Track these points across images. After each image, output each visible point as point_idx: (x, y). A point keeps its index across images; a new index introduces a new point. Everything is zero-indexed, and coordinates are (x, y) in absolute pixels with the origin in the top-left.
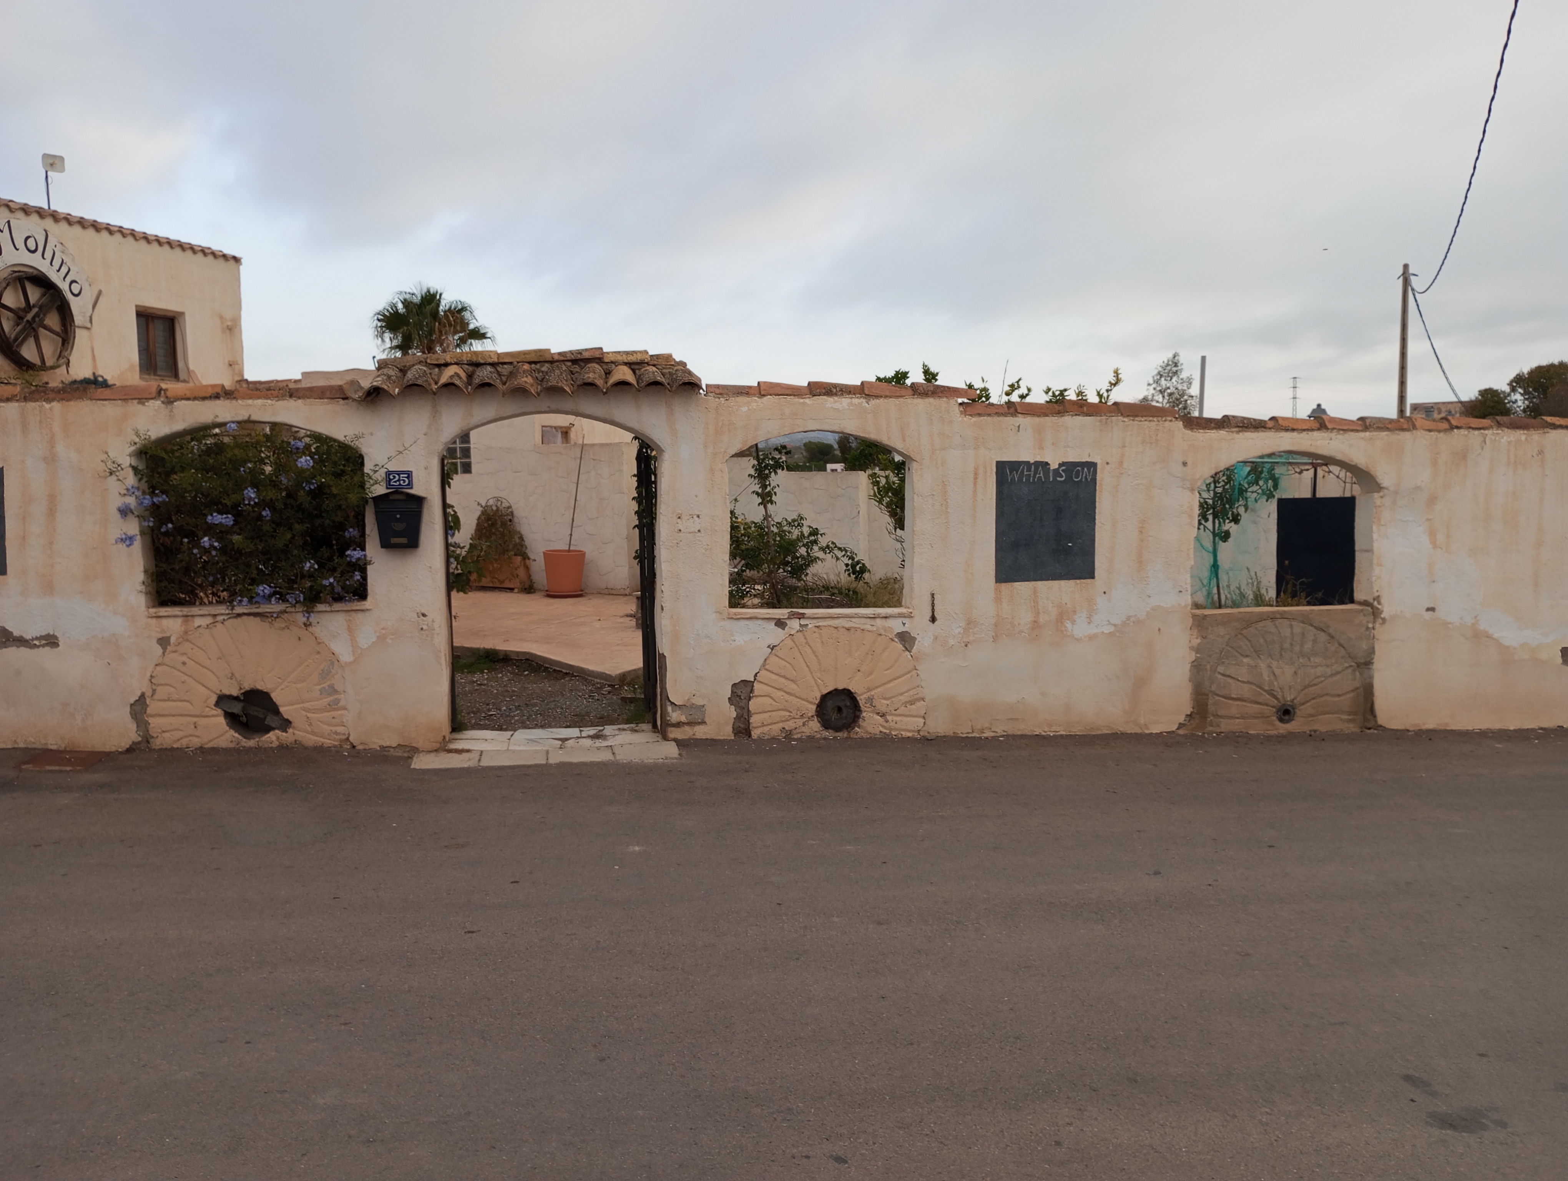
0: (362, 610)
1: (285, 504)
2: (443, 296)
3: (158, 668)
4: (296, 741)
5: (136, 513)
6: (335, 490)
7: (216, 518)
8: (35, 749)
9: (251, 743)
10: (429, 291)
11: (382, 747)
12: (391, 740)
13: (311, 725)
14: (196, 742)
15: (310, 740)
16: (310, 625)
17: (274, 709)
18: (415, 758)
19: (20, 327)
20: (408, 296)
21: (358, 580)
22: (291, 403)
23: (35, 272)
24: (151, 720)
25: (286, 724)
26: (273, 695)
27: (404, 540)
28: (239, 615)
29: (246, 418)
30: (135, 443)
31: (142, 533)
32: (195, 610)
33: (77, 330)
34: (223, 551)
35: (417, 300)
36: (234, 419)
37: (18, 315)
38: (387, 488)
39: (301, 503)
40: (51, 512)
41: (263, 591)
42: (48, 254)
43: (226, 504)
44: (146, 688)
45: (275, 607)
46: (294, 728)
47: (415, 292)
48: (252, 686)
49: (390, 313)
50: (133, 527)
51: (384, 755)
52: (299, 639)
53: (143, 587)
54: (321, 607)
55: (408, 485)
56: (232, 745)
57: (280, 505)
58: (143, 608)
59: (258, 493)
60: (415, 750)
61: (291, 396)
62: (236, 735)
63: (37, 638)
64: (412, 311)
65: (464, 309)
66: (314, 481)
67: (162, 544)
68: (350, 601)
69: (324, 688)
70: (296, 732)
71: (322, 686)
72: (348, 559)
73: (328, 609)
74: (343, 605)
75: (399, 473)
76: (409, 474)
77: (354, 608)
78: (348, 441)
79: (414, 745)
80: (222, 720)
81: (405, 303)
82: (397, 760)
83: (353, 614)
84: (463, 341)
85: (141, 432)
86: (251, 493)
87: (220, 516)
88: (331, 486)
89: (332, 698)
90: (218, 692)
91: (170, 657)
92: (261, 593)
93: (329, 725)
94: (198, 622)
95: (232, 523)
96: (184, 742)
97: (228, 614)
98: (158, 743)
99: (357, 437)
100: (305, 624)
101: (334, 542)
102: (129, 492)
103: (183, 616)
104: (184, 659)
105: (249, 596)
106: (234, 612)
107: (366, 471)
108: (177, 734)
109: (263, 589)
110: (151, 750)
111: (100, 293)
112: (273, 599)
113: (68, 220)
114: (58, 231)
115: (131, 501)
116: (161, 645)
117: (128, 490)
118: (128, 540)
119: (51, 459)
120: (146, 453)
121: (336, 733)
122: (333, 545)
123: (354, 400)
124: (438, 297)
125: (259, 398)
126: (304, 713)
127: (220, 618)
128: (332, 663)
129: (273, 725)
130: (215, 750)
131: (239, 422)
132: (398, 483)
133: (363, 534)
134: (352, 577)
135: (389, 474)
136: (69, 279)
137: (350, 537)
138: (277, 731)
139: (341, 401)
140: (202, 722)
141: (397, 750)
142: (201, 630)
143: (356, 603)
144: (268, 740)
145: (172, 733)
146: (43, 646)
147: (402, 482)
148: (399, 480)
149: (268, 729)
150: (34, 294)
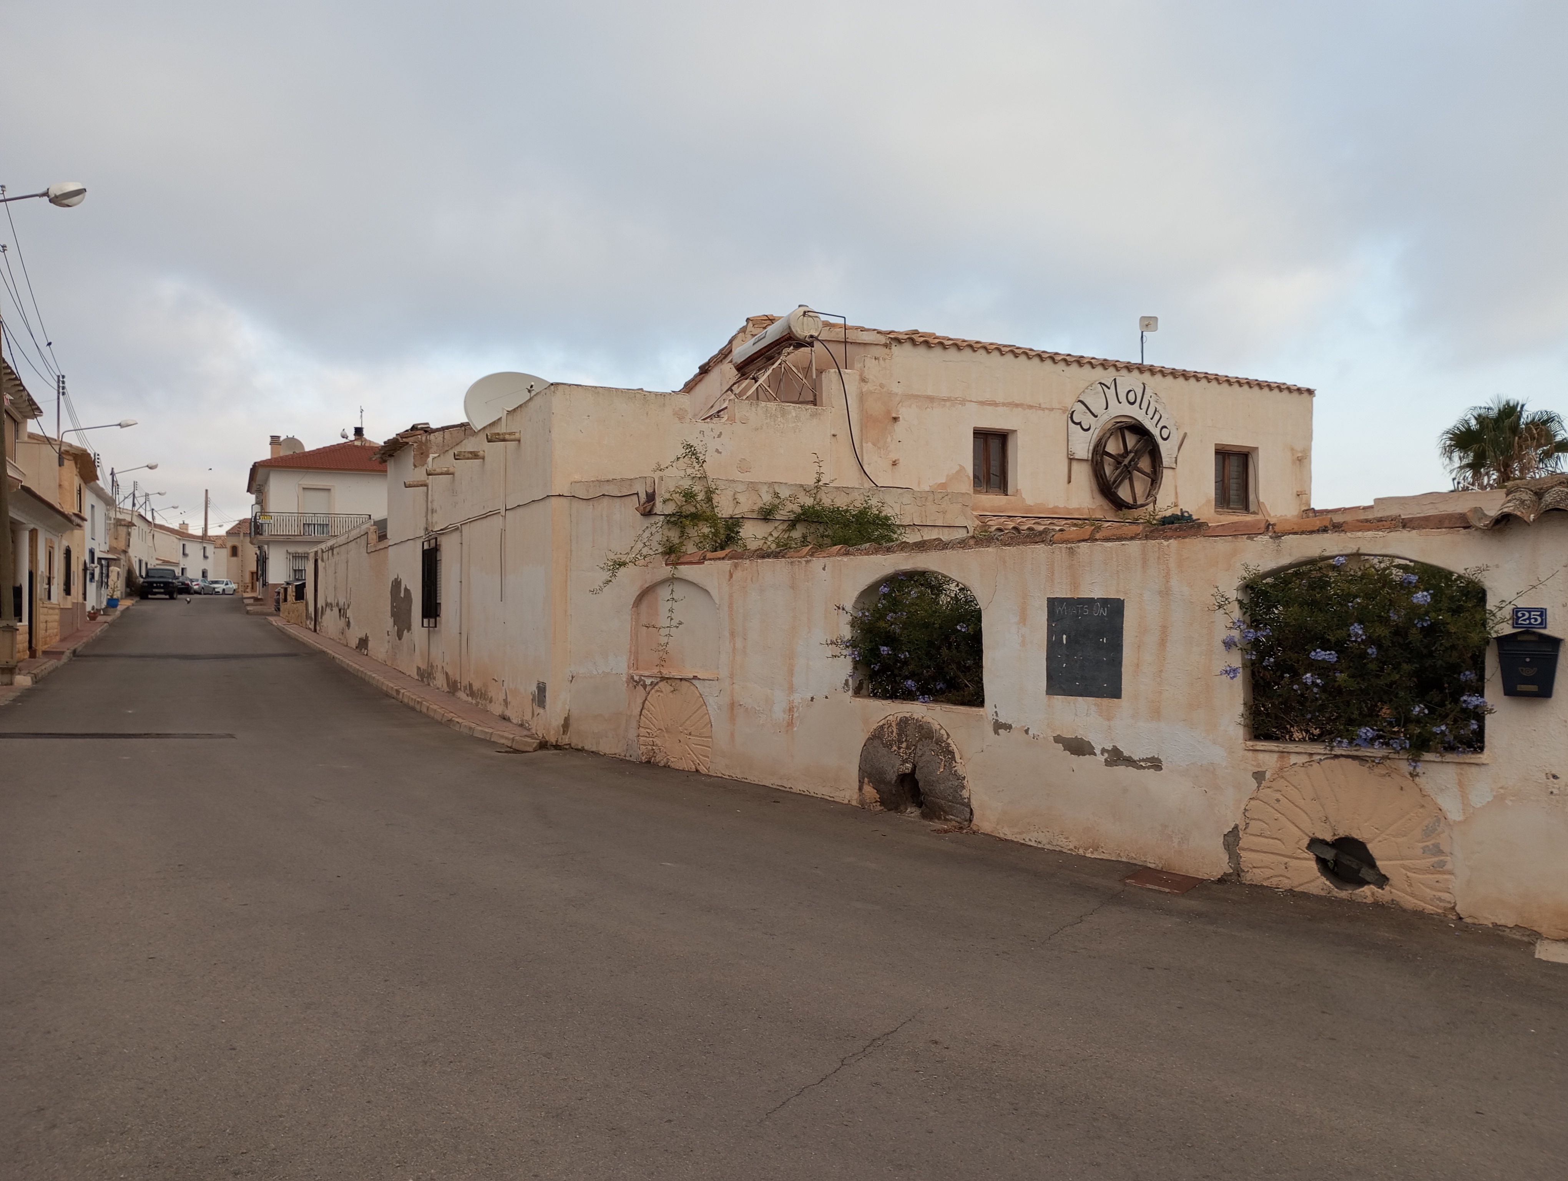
0: (1477, 764)
1: (1393, 642)
2: (1525, 408)
3: (1252, 802)
4: (1393, 900)
5: (1239, 645)
6: (1452, 629)
7: (1320, 655)
8: (1135, 865)
9: (1344, 894)
10: (1508, 403)
11: (1495, 925)
12: (1508, 919)
13: (1410, 885)
14: (1286, 884)
15: (1409, 902)
16: (1417, 775)
17: (1370, 862)
18: (1538, 945)
19: (1118, 471)
20: (1483, 411)
21: (1474, 730)
22: (1405, 534)
23: (1134, 422)
24: (1243, 853)
25: (1382, 880)
26: (1369, 846)
27: (1533, 688)
28: (1336, 757)
29: (1355, 551)
30: (1245, 578)
31: (1244, 666)
32: (1291, 747)
33: (1165, 471)
34: (1323, 689)
35: (1493, 414)
36: (1341, 553)
37: (1118, 460)
38: (1514, 627)
39: (1410, 643)
40: (1163, 642)
41: (1366, 733)
42: (1144, 406)
43: (1329, 640)
44: (1239, 820)
45: (1377, 751)
46: (1391, 885)
47: (1492, 406)
48: (1347, 834)
49: (1460, 431)
50: (1236, 660)
51: (1498, 935)
52: (1402, 789)
53: (1242, 719)
54: (1428, 756)
55: (1541, 623)
56: (1323, 893)
57: (1387, 643)
58: (1241, 741)
59: (1365, 630)
60: (1537, 936)
61: (1404, 527)
62: (1328, 883)
63: (1143, 760)
64: (1487, 427)
65: (1551, 419)
66: (1427, 618)
67: (1262, 678)
68: (1464, 752)
69: (1428, 846)
70: (1393, 890)
71: (1428, 843)
72: (1464, 705)
73: (1439, 759)
74: (1455, 756)
75: (1530, 610)
76: (1543, 612)
77: (1467, 761)
78: (1469, 574)
79: (1535, 929)
80: (1313, 865)
81: (1480, 419)
82: (1514, 944)
83: (1466, 767)
84: (1548, 455)
85: (1251, 568)
86: (1357, 629)
87: (1323, 653)
88: (1448, 624)
89: (1436, 859)
90: (1311, 835)
91: (1265, 792)
92: (1364, 736)
93: (1432, 888)
94: (1294, 759)
95: (1335, 659)
96: (1274, 882)
97: (1325, 754)
98: (1248, 879)
99: (1480, 570)
100: (1411, 774)
101: (1446, 685)
102: (1235, 625)
103: (1279, 752)
104: (1278, 795)
105: (1350, 737)
106: (1333, 753)
107: (1488, 607)
108: (1268, 873)
109: (1366, 732)
110: (1241, 884)
111: (1185, 435)
112: (1377, 743)
113: (1163, 372)
114: (1154, 383)
115: (1236, 634)
116: (1256, 779)
117: (1234, 623)
118: (1231, 672)
119: (1165, 593)
120: (1252, 588)
121: (1440, 899)
122: (1445, 688)
123: (1477, 529)
124: (1519, 409)
125: (1369, 530)
126: (1404, 871)
127: (1317, 757)
128: (1439, 820)
129: (1369, 880)
130: (1305, 895)
131: (1347, 555)
132: (1528, 622)
133: (1481, 678)
134: (1467, 725)
135: (1517, 612)
136: (1160, 425)
137: (1466, 681)
138: (1372, 886)
139: (1463, 531)
140: (1293, 863)
141: (1514, 931)
142: (1296, 768)
143: (1470, 755)
144: (1363, 894)
145: (1262, 870)
146: (1149, 768)
147: (1532, 621)
148: (1529, 618)
149: (1362, 883)
150: (1131, 440)
